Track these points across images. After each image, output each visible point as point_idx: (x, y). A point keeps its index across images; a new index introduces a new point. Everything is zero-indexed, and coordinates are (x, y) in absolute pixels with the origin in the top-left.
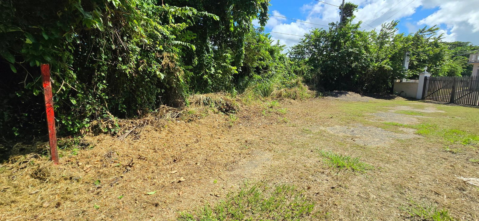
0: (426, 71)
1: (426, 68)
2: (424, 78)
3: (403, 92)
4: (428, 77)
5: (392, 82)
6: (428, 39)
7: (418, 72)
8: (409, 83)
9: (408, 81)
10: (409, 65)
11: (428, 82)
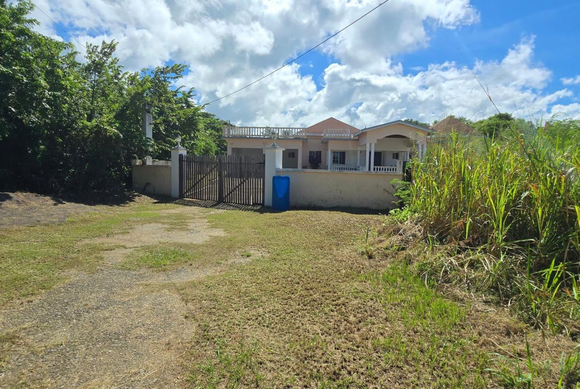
0: (179, 144)
1: (179, 140)
2: (178, 156)
3: (149, 184)
4: (184, 155)
5: (129, 164)
6: (175, 92)
7: (168, 145)
8: (157, 166)
9: (155, 164)
10: (153, 130)
11: (185, 164)
